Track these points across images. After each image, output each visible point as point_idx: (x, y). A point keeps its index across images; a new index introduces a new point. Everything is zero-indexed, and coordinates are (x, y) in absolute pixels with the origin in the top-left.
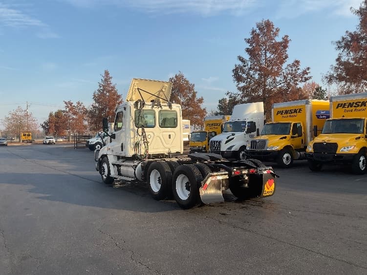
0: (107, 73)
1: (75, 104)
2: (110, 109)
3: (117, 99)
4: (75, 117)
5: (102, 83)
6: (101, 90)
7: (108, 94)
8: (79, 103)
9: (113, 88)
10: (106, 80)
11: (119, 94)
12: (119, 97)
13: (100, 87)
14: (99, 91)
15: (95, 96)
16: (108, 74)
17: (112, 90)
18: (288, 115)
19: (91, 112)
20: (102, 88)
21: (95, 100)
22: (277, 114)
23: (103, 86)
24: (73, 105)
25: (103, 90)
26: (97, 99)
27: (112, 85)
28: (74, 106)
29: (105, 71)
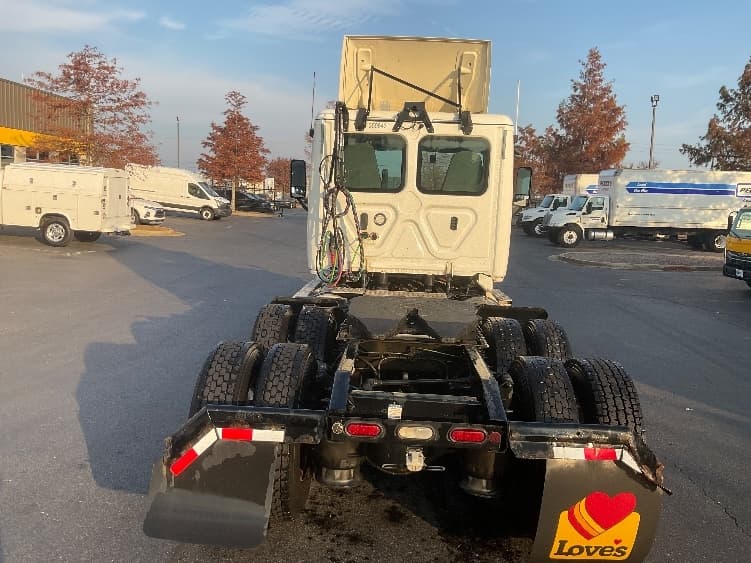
0: (594, 56)
2: (593, 140)
5: (582, 81)
6: (578, 96)
7: (591, 106)
9: (606, 90)
10: (590, 72)
11: (617, 105)
12: (617, 111)
13: (576, 89)
14: (573, 100)
15: (560, 111)
16: (598, 57)
17: (602, 97)
20: (578, 93)
21: (561, 121)
23: (583, 88)
25: (582, 97)
26: (566, 118)
27: (603, 84)
29: (591, 51)
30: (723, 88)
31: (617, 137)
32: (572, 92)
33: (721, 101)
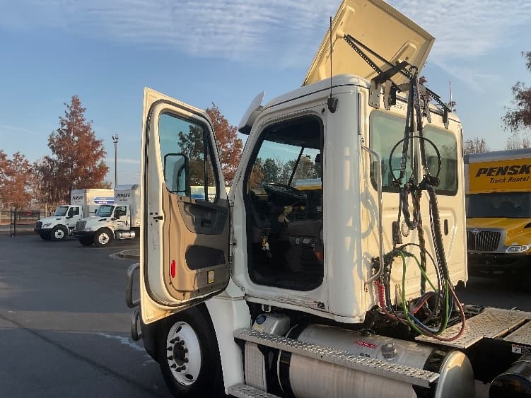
0: (76, 102)
1: (10, 157)
3: (93, 149)
4: (9, 179)
5: (67, 119)
6: (64, 130)
7: (76, 138)
8: (17, 155)
9: (87, 128)
10: (73, 113)
11: (97, 139)
12: (97, 143)
13: (63, 124)
14: (61, 133)
15: (52, 140)
16: (79, 103)
17: (85, 132)
18: (507, 177)
19: (43, 169)
20: (65, 127)
21: (52, 147)
22: (478, 175)
23: (69, 124)
24: (7, 158)
25: (68, 131)
26: (56, 146)
27: (85, 123)
28: (9, 161)
29: (73, 98)
30: (181, 133)
31: (98, 163)
32: (59, 126)
33: (181, 141)
